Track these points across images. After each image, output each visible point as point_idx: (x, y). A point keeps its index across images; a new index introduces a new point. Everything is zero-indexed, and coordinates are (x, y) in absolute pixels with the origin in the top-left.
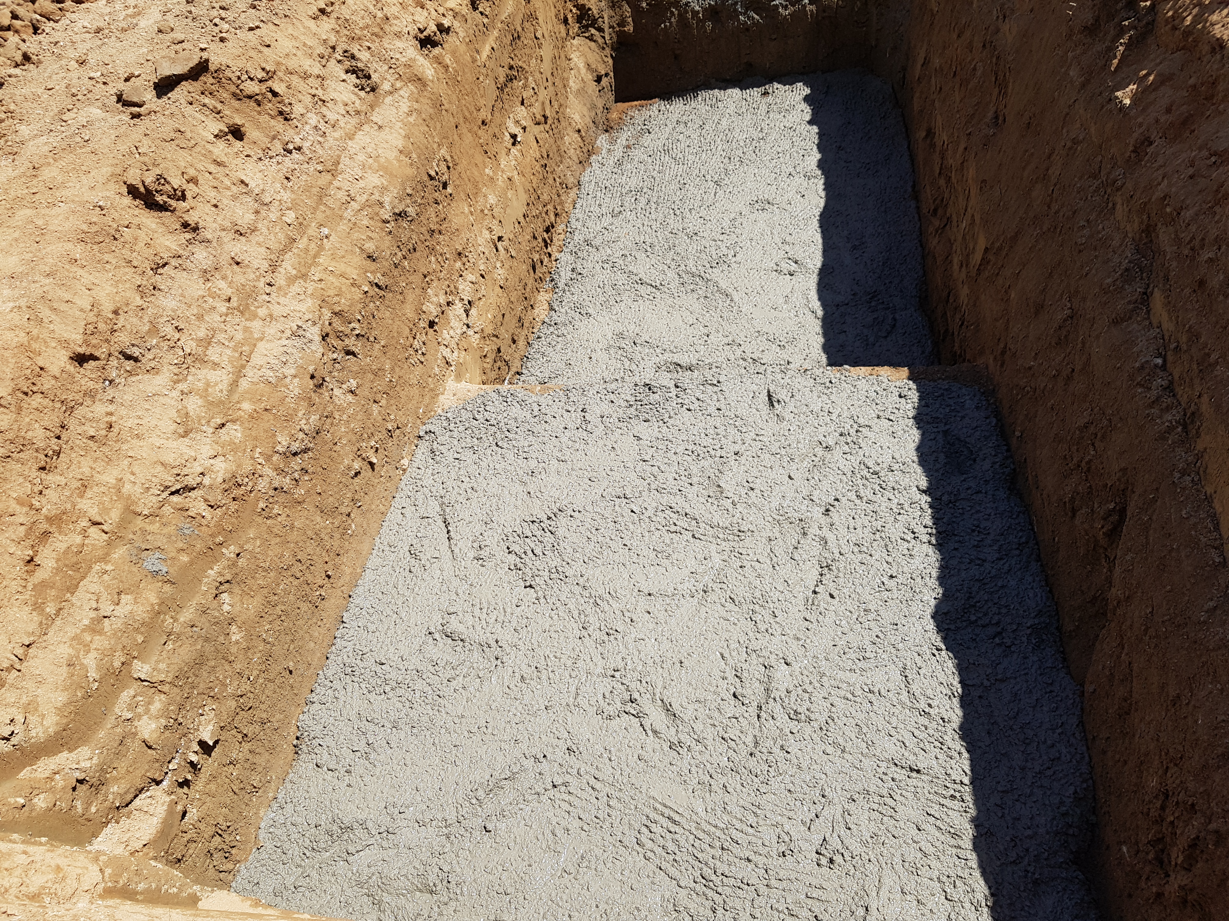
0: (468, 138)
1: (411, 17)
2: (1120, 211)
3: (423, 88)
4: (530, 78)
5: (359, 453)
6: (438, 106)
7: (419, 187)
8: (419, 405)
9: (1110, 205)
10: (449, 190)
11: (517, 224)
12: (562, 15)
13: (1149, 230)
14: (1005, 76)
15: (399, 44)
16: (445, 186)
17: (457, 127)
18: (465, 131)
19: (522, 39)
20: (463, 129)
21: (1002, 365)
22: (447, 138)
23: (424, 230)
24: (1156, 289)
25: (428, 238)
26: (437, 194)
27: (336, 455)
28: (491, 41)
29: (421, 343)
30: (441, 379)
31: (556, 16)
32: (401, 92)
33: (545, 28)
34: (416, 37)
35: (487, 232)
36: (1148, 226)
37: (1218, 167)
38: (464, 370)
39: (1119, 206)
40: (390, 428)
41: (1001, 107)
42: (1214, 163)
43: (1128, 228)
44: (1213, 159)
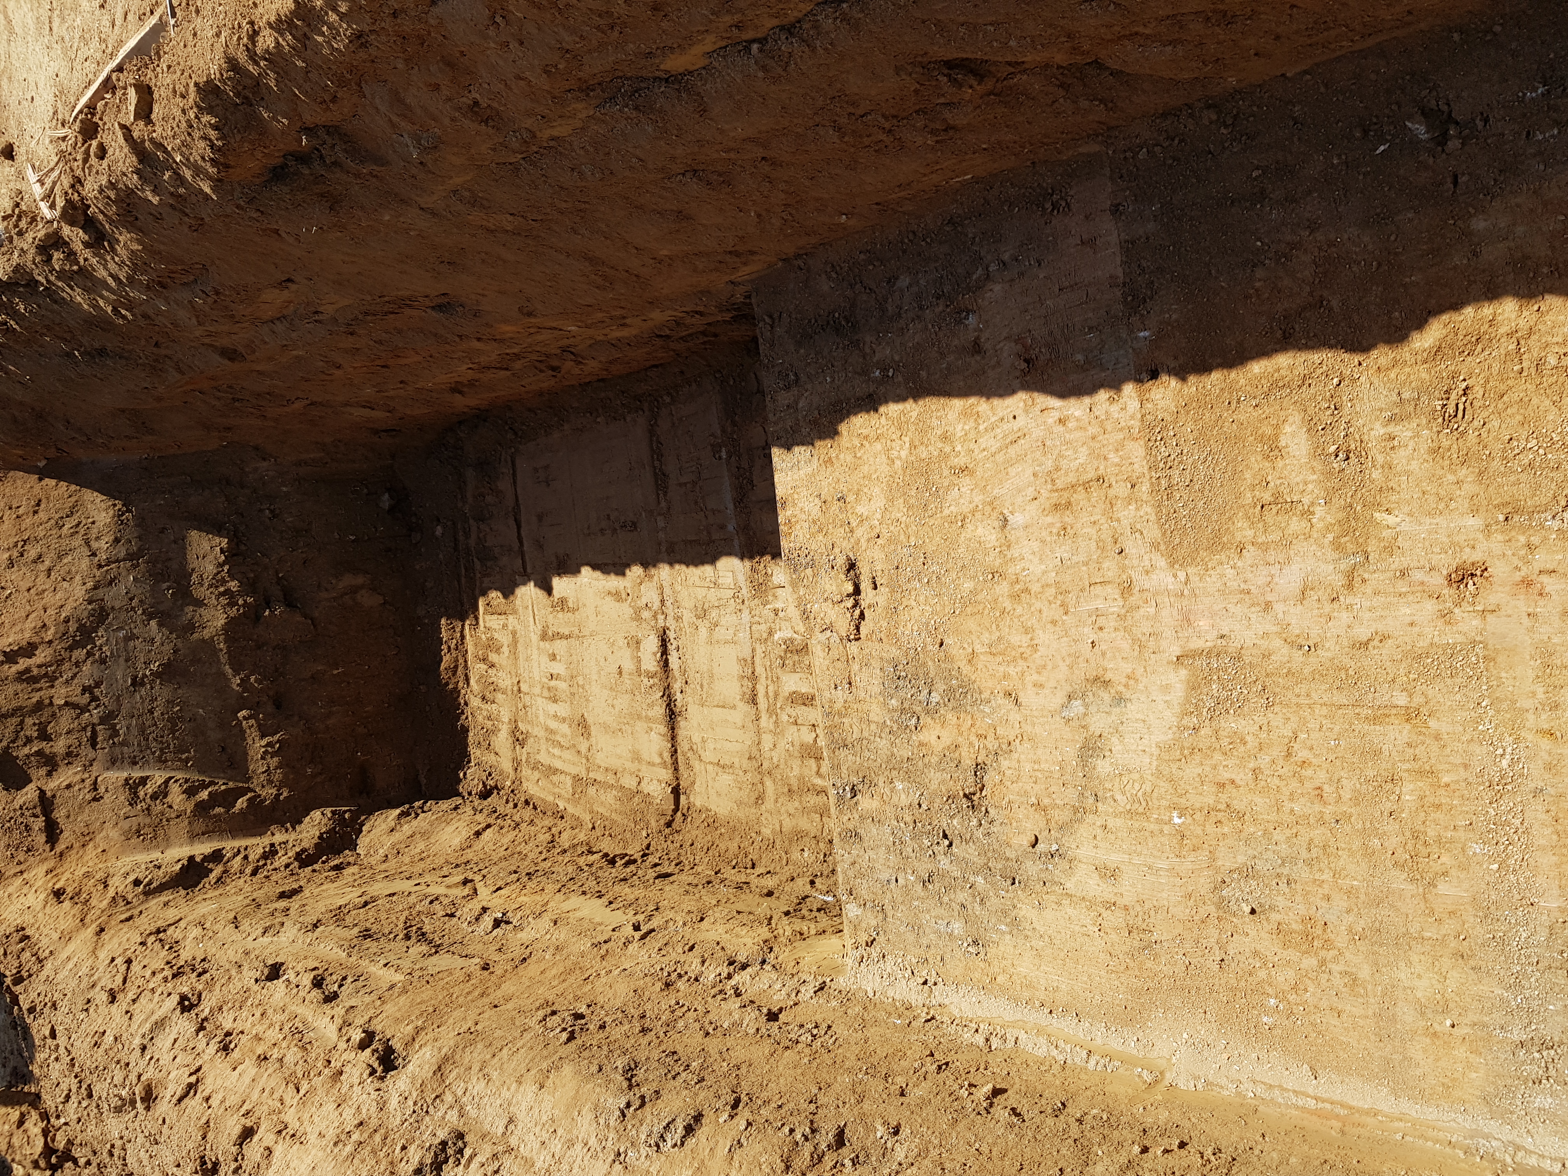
0: (508, 988)
1: (355, 1088)
2: (561, 130)
3: (451, 1062)
4: (418, 908)
5: (983, 1112)
6: (472, 1037)
7: (586, 1054)
8: (891, 1025)
9: (552, 143)
10: (583, 1009)
11: (613, 906)
12: (330, 873)
13: (585, 89)
14: (389, 302)
15: (394, 1102)
16: (578, 1016)
17: (496, 1006)
18: (499, 993)
19: (368, 925)
20: (496, 996)
21: (752, 253)
22: (513, 1019)
23: (644, 1041)
24: (662, 67)
25: (653, 1033)
26: (591, 1027)
27: (995, 1150)
28: (376, 969)
29: (802, 1031)
30: (846, 998)
31: (332, 881)
32: (460, 1093)
33: (351, 896)
34: (382, 1078)
35: (630, 947)
36: (581, 90)
37: (509, 11)
38: (825, 962)
39: (555, 133)
40: (935, 1066)
41: (428, 303)
42: (504, 17)
43: (583, 115)
44: (498, 19)
